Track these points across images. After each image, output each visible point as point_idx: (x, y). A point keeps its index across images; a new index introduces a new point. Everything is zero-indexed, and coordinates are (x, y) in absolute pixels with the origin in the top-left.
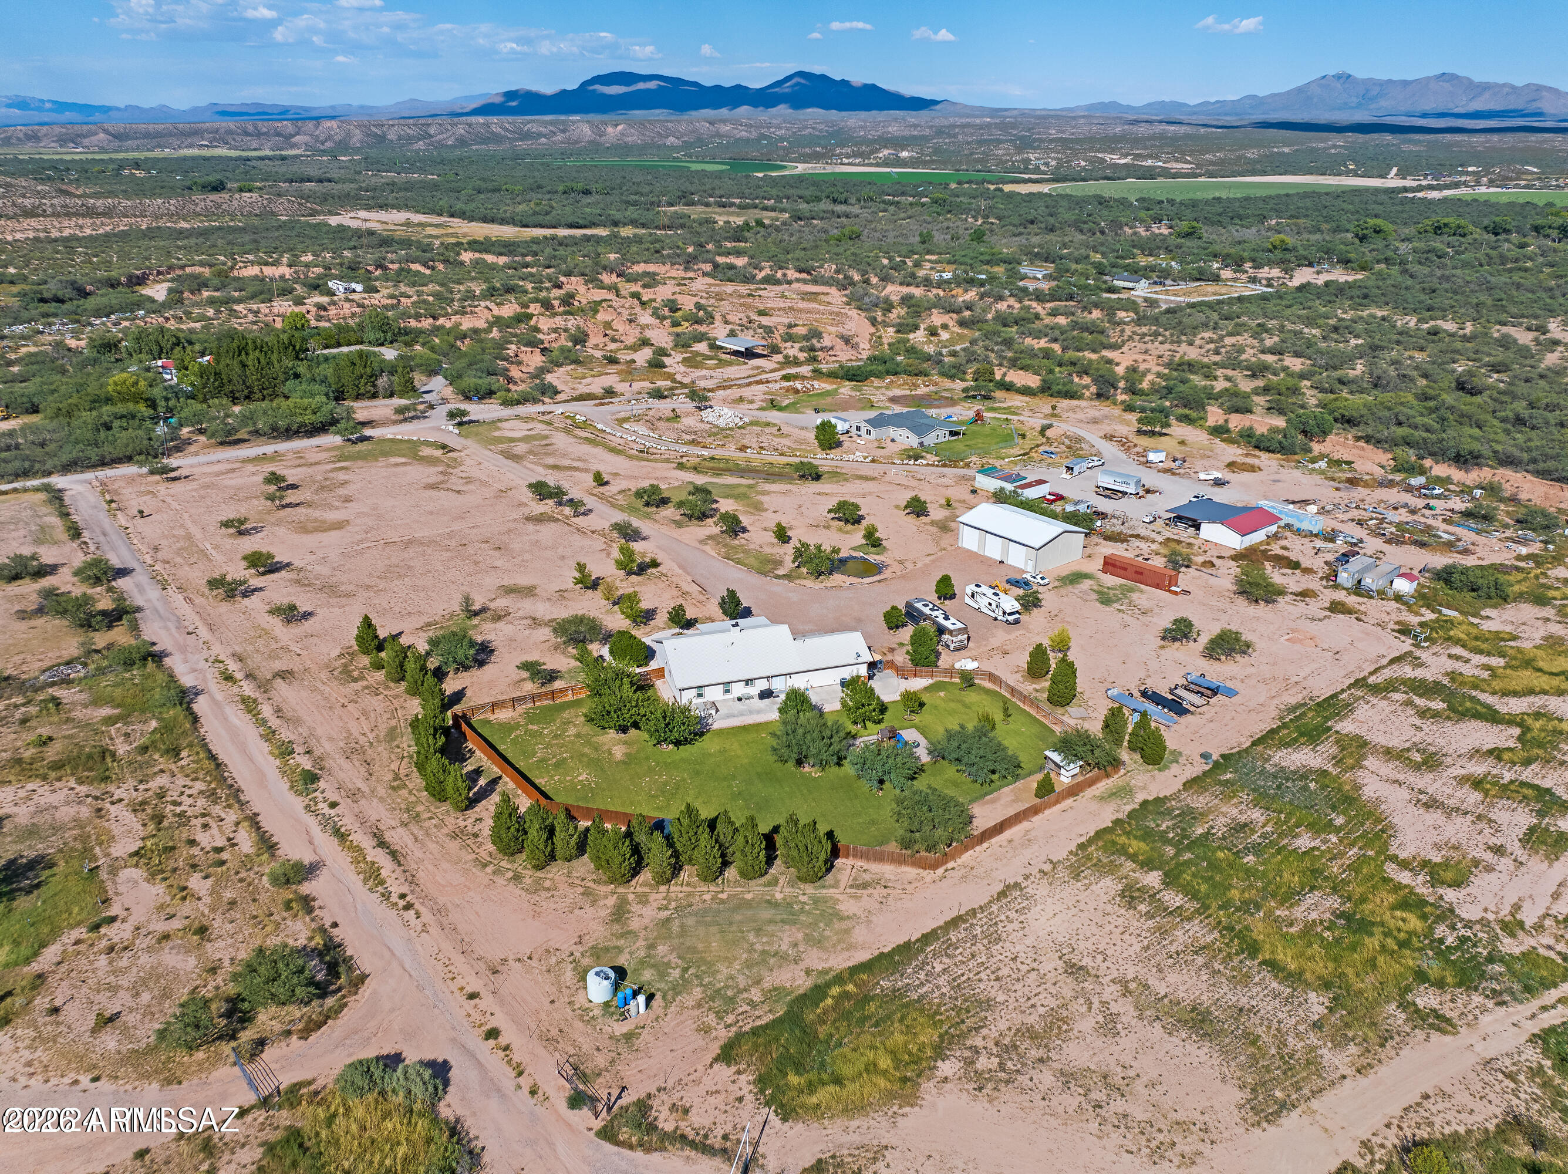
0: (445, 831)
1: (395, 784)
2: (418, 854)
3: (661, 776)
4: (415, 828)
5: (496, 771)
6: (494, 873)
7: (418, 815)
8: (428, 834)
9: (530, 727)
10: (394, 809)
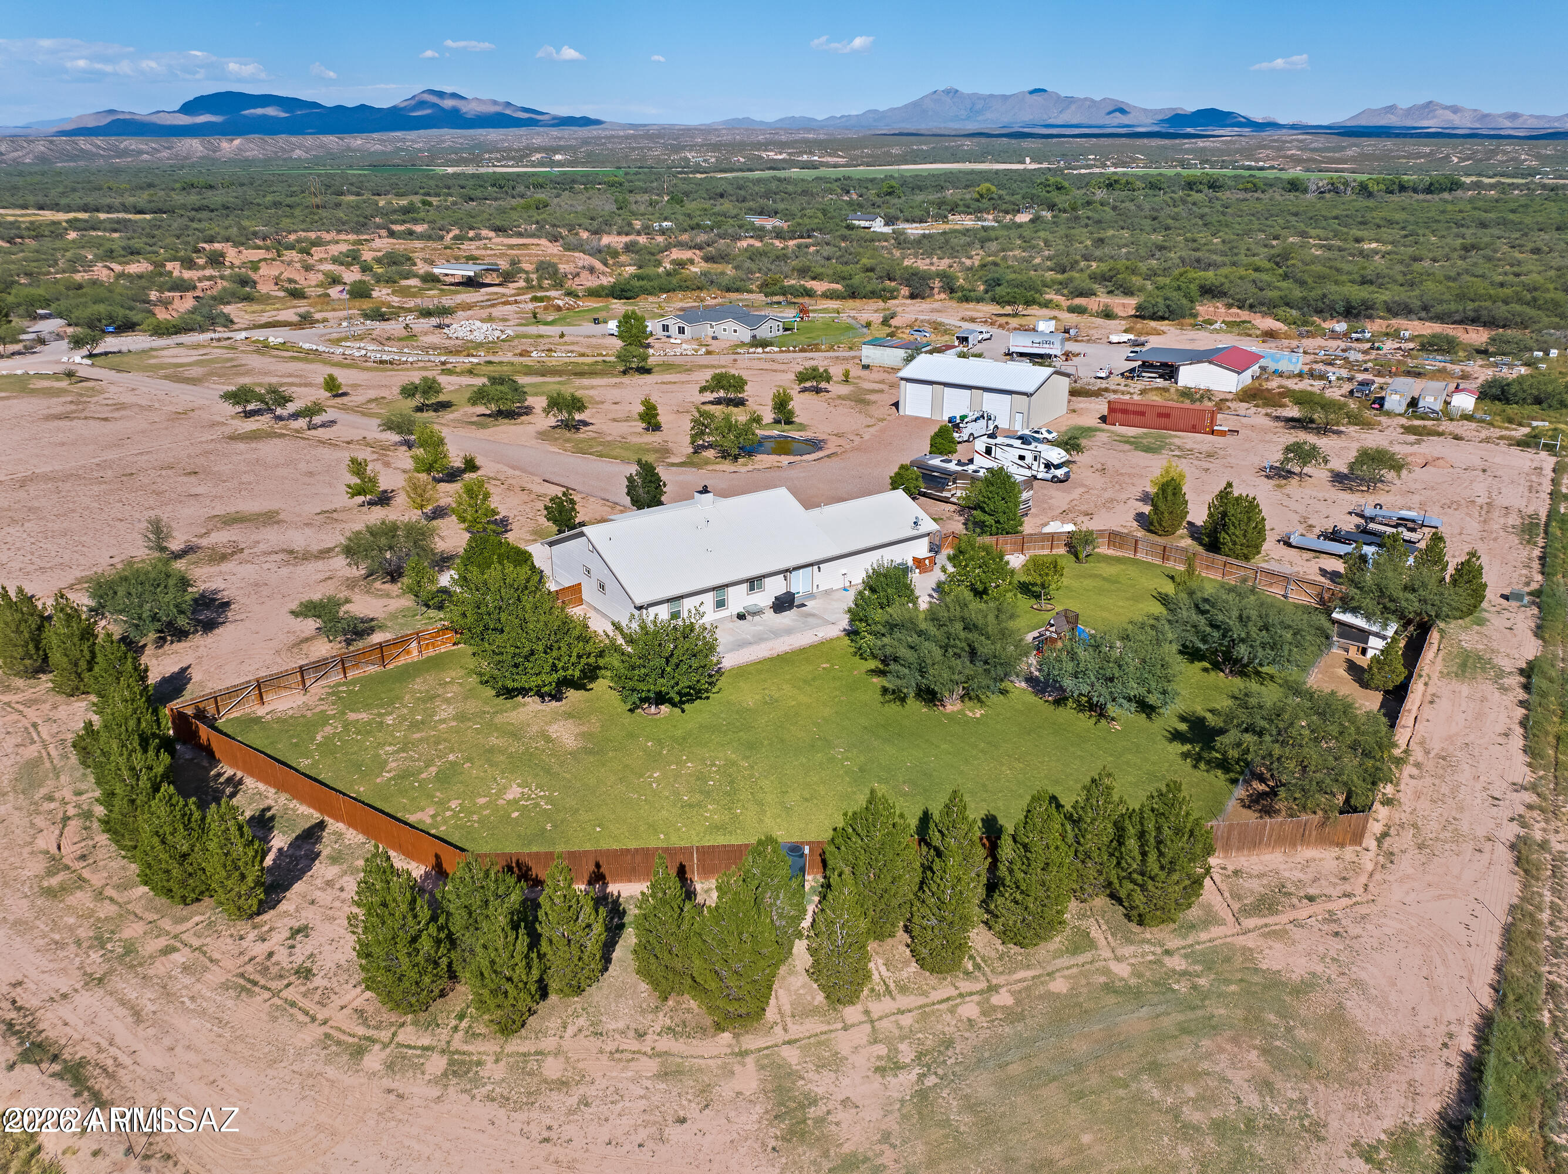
0: (215, 976)
1: (54, 881)
2: (152, 1057)
3: (680, 763)
4: (129, 987)
5: (307, 814)
6: (390, 1066)
7: (130, 949)
8: (167, 994)
9: (352, 716)
10: (60, 945)
